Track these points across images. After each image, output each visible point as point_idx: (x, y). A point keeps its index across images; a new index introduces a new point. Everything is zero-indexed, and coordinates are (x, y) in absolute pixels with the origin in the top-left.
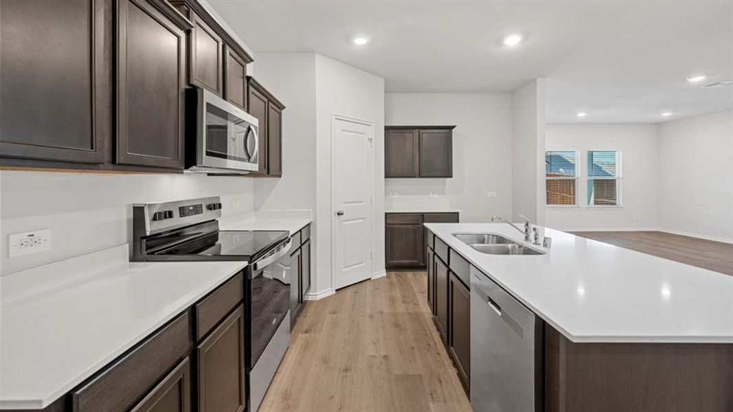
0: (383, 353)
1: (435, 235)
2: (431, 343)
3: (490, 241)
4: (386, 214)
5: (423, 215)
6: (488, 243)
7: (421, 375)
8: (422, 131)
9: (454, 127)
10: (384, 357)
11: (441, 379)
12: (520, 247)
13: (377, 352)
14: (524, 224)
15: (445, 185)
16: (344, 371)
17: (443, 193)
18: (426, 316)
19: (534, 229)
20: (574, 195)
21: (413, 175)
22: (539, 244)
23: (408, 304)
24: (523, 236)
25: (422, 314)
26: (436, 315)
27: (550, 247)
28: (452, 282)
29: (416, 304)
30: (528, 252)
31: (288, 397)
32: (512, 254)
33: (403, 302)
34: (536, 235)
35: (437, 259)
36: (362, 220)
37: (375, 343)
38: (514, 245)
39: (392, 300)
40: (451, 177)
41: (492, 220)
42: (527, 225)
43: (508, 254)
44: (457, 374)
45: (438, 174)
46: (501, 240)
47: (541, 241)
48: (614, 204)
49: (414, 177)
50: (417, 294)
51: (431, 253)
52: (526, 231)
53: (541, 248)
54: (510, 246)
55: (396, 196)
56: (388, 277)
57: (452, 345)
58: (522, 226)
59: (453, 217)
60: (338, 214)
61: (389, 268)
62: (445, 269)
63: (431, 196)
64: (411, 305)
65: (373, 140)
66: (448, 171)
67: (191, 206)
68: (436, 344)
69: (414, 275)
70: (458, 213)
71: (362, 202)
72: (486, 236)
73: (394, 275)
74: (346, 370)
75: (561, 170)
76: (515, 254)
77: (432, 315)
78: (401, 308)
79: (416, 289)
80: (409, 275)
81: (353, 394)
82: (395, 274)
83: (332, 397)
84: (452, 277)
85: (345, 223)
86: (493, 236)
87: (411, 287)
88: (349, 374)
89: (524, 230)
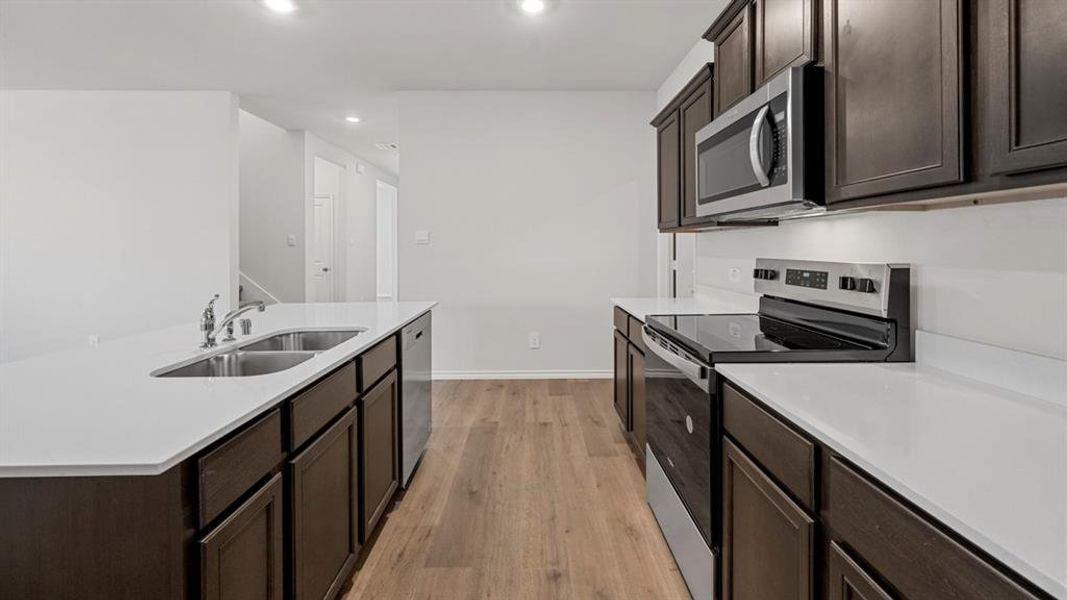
16: (559, 575)
31: (629, 532)
44: (360, 569)
67: (806, 272)
74: (556, 576)
81: (540, 536)
83: (567, 532)
88: (550, 568)
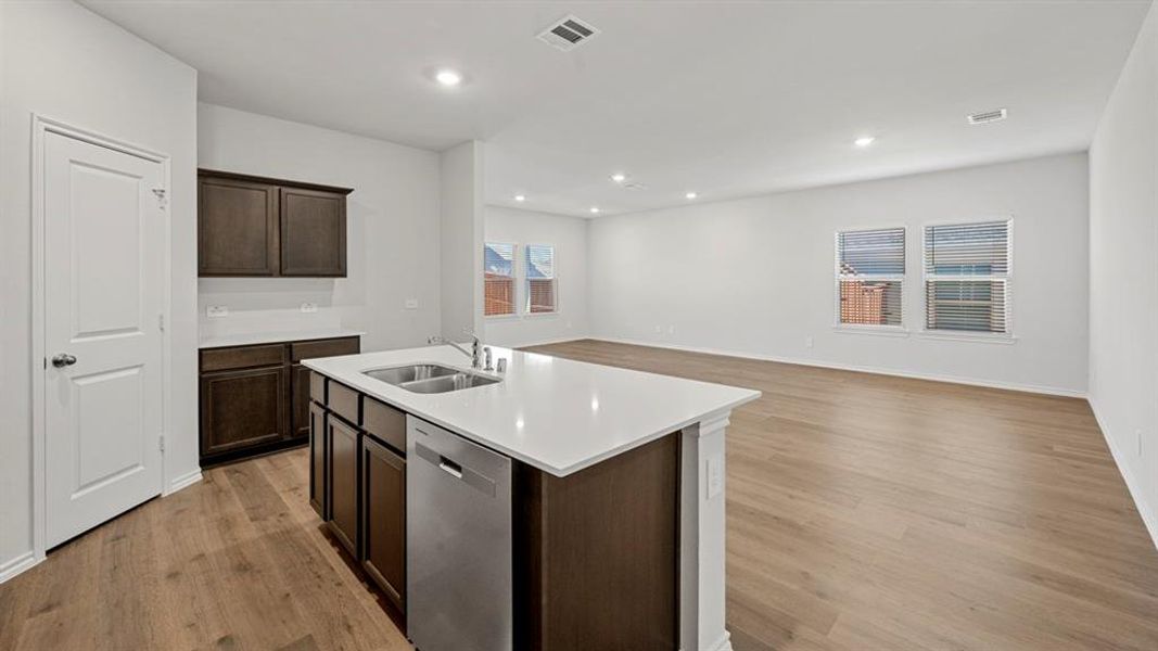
0: (216, 636)
1: (327, 379)
2: (323, 572)
3: (423, 375)
4: (201, 351)
5: (289, 346)
6: (419, 379)
7: (310, 635)
8: (284, 190)
9: (350, 191)
10: (222, 641)
11: (351, 623)
12: (468, 376)
13: (200, 640)
14: (472, 344)
15: (332, 289)
17: (326, 303)
18: (307, 529)
19: (486, 350)
20: (510, 300)
21: (266, 271)
22: (492, 369)
23: (265, 519)
24: (470, 361)
25: (299, 528)
26: (332, 518)
27: (505, 371)
28: (368, 452)
29: (281, 515)
30: (478, 381)
32: (458, 389)
33: (252, 520)
34: (488, 357)
35: (332, 420)
36: (135, 372)
37: (191, 625)
38: (459, 375)
39: (227, 524)
40: (344, 275)
41: (429, 342)
42: (476, 344)
43: (453, 389)
45: (319, 270)
46: (438, 371)
47: (494, 364)
48: (551, 310)
49: (270, 275)
50: (281, 495)
51: (319, 412)
52: (475, 353)
53: (494, 374)
54: (455, 377)
55: (225, 314)
56: (206, 481)
57: (368, 558)
58: (469, 347)
59: (349, 345)
60: (57, 363)
61: (208, 461)
62: (354, 434)
63: (303, 310)
64: (272, 519)
65: (167, 196)
66: (339, 267)
68: (332, 569)
69: (271, 462)
70: (358, 337)
71: (135, 329)
72: (416, 368)
73: (223, 474)
75: (493, 268)
76: (462, 388)
77: (322, 522)
78: (248, 532)
79: (278, 488)
80: (260, 464)
82: (225, 471)
84: (367, 443)
85: (81, 382)
86: (427, 366)
87: (268, 485)
89: (472, 353)
